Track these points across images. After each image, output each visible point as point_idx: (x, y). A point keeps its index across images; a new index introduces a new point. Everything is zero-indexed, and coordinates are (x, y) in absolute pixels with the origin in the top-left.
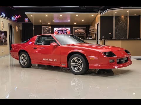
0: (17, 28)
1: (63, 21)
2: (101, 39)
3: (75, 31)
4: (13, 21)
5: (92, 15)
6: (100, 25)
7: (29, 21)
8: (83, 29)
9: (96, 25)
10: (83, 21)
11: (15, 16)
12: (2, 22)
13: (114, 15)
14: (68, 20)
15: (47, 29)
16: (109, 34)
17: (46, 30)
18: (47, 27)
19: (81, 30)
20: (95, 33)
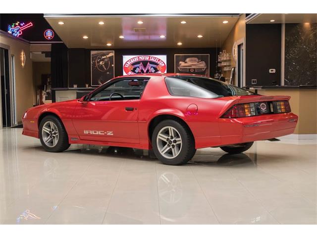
0: (23, 56)
1: (147, 37)
2: (249, 84)
3: (178, 65)
5: (225, 22)
6: (244, 48)
7: (56, 37)
8: (201, 59)
9: (235, 49)
10: (200, 36)
11: (19, 25)
13: (284, 22)
14: (159, 35)
15: (103, 60)
16: (270, 72)
17: (101, 63)
18: (104, 55)
19: (195, 61)
20: (233, 69)
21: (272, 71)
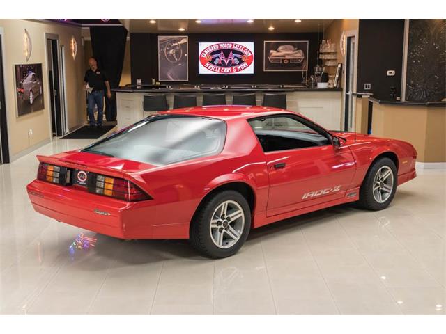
3: (268, 54)
8: (298, 47)
10: (298, 21)
12: (26, 36)
15: (174, 47)
16: (388, 74)
17: (171, 52)
18: (175, 41)
19: (291, 49)
20: (339, 66)
21: (390, 73)
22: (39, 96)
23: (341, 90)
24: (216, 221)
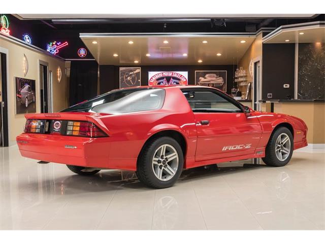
0: (59, 71)
1: (170, 56)
2: (264, 99)
3: (198, 80)
4: (49, 54)
5: (243, 42)
6: (260, 65)
7: (89, 55)
8: (220, 75)
9: (252, 66)
10: (219, 55)
11: (56, 44)
12: (24, 59)
13: (297, 42)
14: (182, 53)
15: (131, 75)
16: (284, 87)
17: (129, 78)
18: (131, 71)
19: (214, 77)
20: (249, 84)
21: (286, 86)
22: (33, 103)
23: (251, 101)
24: (157, 159)
